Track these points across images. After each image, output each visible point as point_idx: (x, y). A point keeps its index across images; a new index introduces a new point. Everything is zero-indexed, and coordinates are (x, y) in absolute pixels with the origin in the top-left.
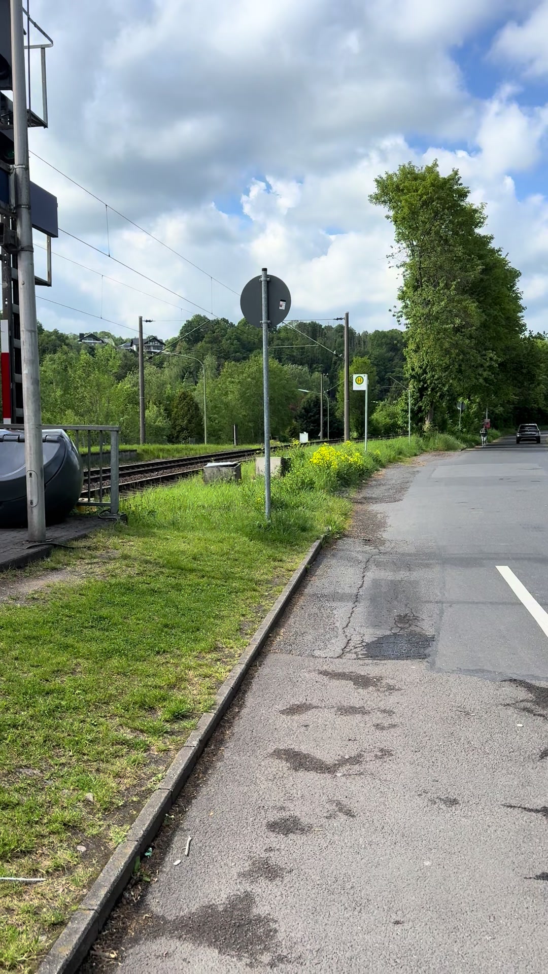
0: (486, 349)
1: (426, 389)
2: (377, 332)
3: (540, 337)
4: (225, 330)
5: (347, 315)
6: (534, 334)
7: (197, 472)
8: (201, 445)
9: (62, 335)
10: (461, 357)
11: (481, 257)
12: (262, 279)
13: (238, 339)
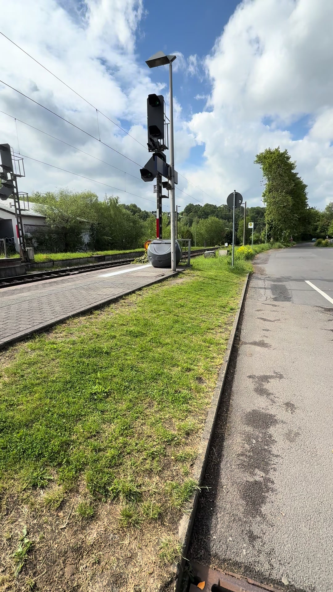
0: (294, 214)
1: (273, 227)
2: (252, 208)
3: (312, 208)
4: (199, 208)
5: (246, 202)
6: (311, 207)
7: (202, 254)
8: (194, 247)
9: (147, 212)
10: (285, 216)
11: (294, 181)
12: (234, 193)
13: (204, 211)
